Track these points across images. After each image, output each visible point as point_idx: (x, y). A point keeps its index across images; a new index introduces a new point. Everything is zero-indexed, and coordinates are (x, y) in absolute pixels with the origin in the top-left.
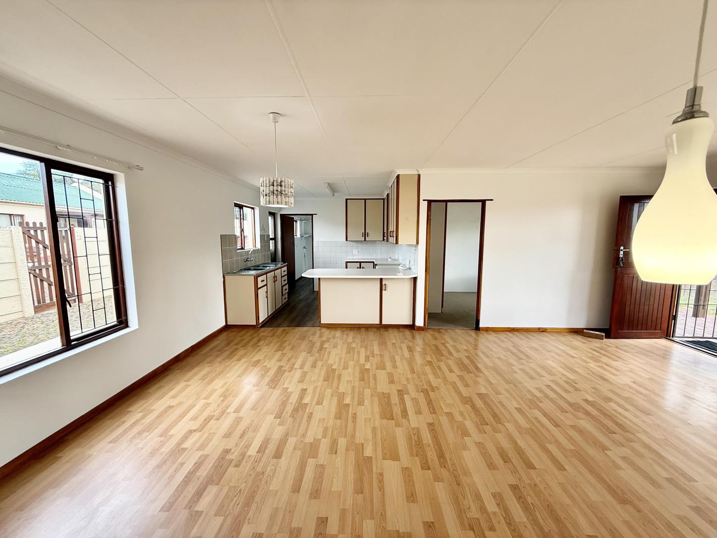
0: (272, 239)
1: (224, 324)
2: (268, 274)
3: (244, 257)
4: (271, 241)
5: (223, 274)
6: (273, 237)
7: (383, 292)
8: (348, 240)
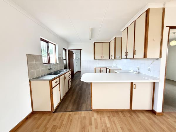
0: (64, 59)
1: (31, 111)
2: (60, 77)
3: (48, 68)
4: (64, 60)
5: (29, 80)
6: (65, 58)
7: (134, 89)
8: (95, 59)
